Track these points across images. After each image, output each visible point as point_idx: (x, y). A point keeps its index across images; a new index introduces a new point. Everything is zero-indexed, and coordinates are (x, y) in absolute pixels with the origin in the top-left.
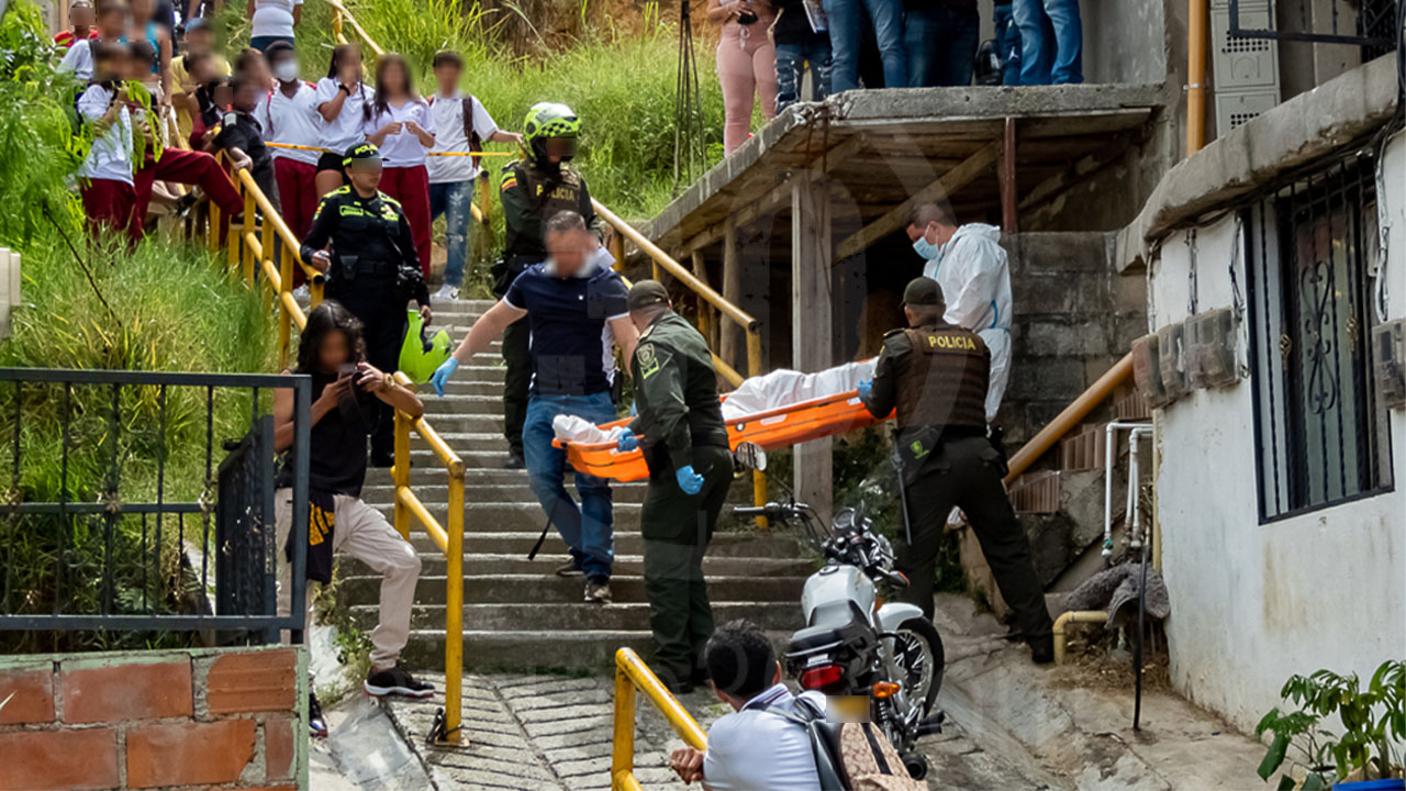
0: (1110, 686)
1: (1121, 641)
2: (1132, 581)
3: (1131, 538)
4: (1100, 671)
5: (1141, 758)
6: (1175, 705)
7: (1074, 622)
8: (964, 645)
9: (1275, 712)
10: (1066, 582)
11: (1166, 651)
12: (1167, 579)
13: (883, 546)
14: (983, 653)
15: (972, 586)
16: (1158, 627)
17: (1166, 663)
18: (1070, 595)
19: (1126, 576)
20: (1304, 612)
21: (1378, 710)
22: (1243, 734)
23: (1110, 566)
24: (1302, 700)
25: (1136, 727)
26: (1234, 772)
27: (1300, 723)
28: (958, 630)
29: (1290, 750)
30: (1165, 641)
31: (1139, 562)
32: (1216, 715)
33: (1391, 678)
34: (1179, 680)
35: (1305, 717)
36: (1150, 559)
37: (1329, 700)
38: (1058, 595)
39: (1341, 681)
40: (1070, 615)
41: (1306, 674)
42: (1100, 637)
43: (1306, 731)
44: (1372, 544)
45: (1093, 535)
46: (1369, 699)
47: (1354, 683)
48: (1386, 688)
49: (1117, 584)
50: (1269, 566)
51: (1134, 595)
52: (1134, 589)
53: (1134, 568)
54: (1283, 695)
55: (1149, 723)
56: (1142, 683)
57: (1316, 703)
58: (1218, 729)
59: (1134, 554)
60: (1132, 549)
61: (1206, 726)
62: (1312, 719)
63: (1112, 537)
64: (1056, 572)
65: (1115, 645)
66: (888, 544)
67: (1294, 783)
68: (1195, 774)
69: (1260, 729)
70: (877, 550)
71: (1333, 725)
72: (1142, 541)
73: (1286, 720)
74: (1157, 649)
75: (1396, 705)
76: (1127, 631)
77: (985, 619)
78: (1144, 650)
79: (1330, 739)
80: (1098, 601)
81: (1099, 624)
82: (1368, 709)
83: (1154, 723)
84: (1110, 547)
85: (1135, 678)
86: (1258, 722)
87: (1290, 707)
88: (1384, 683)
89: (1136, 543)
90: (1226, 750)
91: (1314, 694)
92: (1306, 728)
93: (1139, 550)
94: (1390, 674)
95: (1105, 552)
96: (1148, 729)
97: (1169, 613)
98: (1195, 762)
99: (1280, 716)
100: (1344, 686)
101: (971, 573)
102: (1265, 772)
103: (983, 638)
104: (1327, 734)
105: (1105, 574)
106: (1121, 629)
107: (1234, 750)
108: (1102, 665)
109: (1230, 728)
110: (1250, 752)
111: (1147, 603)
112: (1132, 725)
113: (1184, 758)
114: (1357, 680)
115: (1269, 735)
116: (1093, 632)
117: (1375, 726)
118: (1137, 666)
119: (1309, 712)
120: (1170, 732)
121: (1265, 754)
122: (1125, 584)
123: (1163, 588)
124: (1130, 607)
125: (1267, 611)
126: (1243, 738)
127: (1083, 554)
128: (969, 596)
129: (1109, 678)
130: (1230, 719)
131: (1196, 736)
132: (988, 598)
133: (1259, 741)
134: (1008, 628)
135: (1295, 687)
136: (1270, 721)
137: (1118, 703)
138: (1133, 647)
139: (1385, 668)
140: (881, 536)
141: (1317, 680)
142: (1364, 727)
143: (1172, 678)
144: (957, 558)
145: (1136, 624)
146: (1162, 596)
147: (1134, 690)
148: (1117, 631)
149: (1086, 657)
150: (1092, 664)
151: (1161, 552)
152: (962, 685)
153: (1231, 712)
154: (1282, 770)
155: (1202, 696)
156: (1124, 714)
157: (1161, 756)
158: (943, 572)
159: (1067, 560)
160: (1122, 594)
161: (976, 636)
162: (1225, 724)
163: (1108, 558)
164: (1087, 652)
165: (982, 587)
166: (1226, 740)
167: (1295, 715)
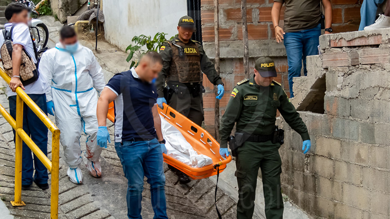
0: (90, 39)
1: (92, 28)
2: (95, 13)
3: (95, 2)
4: (87, 35)
5: (97, 57)
6: (106, 44)
7: (80, 23)
8: (52, 29)
9: (131, 46)
10: (78, 13)
11: (104, 31)
12: (104, 13)
13: (32, 4)
14: (57, 31)
15: (54, 14)
16: (101, 25)
17: (104, 34)
18: (79, 16)
19: (93, 12)
20: (138, 21)
21: (156, 45)
22: (123, 51)
23: (90, 9)
24: (137, 42)
25: (96, 49)
26: (121, 60)
27: (137, 48)
28: (50, 25)
29: (134, 55)
30: (103, 28)
31: (97, 8)
32: (116, 46)
33: (159, 37)
34: (107, 38)
35: (138, 47)
36: (100, 7)
37: (144, 42)
38: (76, 16)
39: (147, 37)
40: (79, 21)
41: (138, 36)
42: (87, 27)
43: (138, 50)
44: (155, 4)
45: (85, 1)
46: (153, 42)
47: (150, 38)
48: (158, 39)
49: (91, 14)
50: (129, 9)
51: (96, 16)
52: (96, 15)
53: (96, 10)
54: (132, 41)
55: (99, 48)
56: (98, 39)
57: (140, 43)
58: (117, 50)
59: (96, 6)
60: (95, 5)
61: (114, 49)
62: (140, 47)
63: (90, 2)
64: (76, 10)
65: (91, 29)
66: (33, 3)
67: (135, 63)
68: (111, 61)
69: (127, 49)
70: (30, 5)
71: (145, 48)
72: (98, 3)
73: (133, 47)
74: (101, 30)
75: (160, 44)
76: (94, 26)
77: (58, 22)
78: (98, 30)
79: (144, 52)
80: (86, 18)
81: (87, 24)
82: (153, 44)
83: (100, 49)
84: (89, 4)
85: (96, 37)
86: (126, 48)
87: (134, 44)
88: (157, 38)
89: (96, 4)
90: (119, 55)
91: (140, 40)
92: (138, 49)
93: (97, 5)
94: (159, 36)
95: (88, 5)
96: (99, 50)
97: (104, 21)
98: (111, 58)
99: (132, 46)
100: (147, 39)
101: (54, 11)
102: (128, 60)
103: (57, 27)
104: (143, 51)
105: (88, 11)
106: (92, 25)
107: (121, 55)
108: (88, 34)
109: (119, 50)
110: (125, 55)
111: (99, 18)
112: (95, 49)
113: (108, 57)
114: (150, 37)
115: (129, 51)
116: (85, 26)
117: (155, 49)
118: (96, 34)
119: (139, 45)
120: (105, 51)
121: (128, 56)
122: (93, 13)
123: (103, 15)
124: (94, 20)
125: (129, 21)
126: (123, 52)
127: (82, 6)
128: (53, 16)
129: (89, 37)
130: (119, 48)
131: (111, 52)
132: (58, 17)
133: (126, 53)
134: (63, 25)
135: (135, 39)
136: (129, 48)
137: (91, 43)
138: (95, 29)
139: (157, 34)
140: (31, 2)
141: (141, 37)
142: (152, 49)
143: (105, 37)
144: (50, 7)
145: (96, 24)
146: (103, 17)
147: (96, 40)
148: (91, 25)
149: (83, 32)
150: (85, 34)
151: (102, 6)
152: (51, 39)
153: (120, 46)
154: (132, 60)
155: (113, 42)
156: (93, 46)
157: (102, 56)
158: (46, 10)
159: (78, 7)
160: (92, 16)
161: (55, 27)
162: (118, 49)
163: (89, 7)
164: (84, 31)
165: (57, 14)
166: (118, 53)
167: (135, 46)
